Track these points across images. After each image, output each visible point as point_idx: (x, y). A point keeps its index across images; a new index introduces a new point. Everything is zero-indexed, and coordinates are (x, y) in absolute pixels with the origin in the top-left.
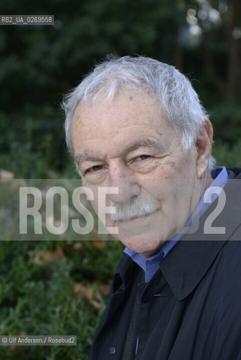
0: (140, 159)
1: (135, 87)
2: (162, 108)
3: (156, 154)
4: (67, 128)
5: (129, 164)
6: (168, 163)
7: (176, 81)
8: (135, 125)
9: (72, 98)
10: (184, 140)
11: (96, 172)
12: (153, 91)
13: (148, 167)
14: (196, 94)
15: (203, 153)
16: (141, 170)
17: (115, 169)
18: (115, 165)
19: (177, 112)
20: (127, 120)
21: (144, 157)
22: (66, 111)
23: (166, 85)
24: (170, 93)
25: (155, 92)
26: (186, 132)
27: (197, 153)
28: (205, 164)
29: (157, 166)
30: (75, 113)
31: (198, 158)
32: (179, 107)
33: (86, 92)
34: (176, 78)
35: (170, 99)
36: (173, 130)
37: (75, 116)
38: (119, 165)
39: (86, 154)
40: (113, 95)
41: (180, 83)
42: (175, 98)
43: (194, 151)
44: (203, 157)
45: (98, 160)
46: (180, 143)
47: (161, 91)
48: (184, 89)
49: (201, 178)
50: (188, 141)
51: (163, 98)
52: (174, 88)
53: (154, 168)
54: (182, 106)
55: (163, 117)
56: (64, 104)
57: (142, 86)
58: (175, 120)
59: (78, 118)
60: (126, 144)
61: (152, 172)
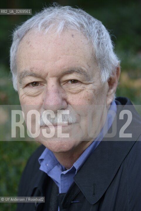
0: (70, 82)
2: (93, 48)
5: (62, 84)
6: (91, 89)
7: (103, 32)
8: (74, 55)
10: (103, 75)
12: (88, 35)
13: (76, 89)
16: (71, 91)
20: (68, 50)
21: (74, 81)
23: (97, 33)
24: (99, 39)
25: (90, 36)
26: (105, 70)
27: (108, 87)
28: (112, 96)
29: (83, 90)
35: (99, 43)
37: (25, 41)
38: (56, 83)
39: (32, 71)
44: (112, 91)
45: (39, 77)
46: (100, 77)
47: (93, 36)
51: (95, 41)
53: (81, 91)
55: (92, 55)
57: (81, 30)
58: (100, 59)
59: (28, 43)
60: (65, 67)
61: (79, 93)
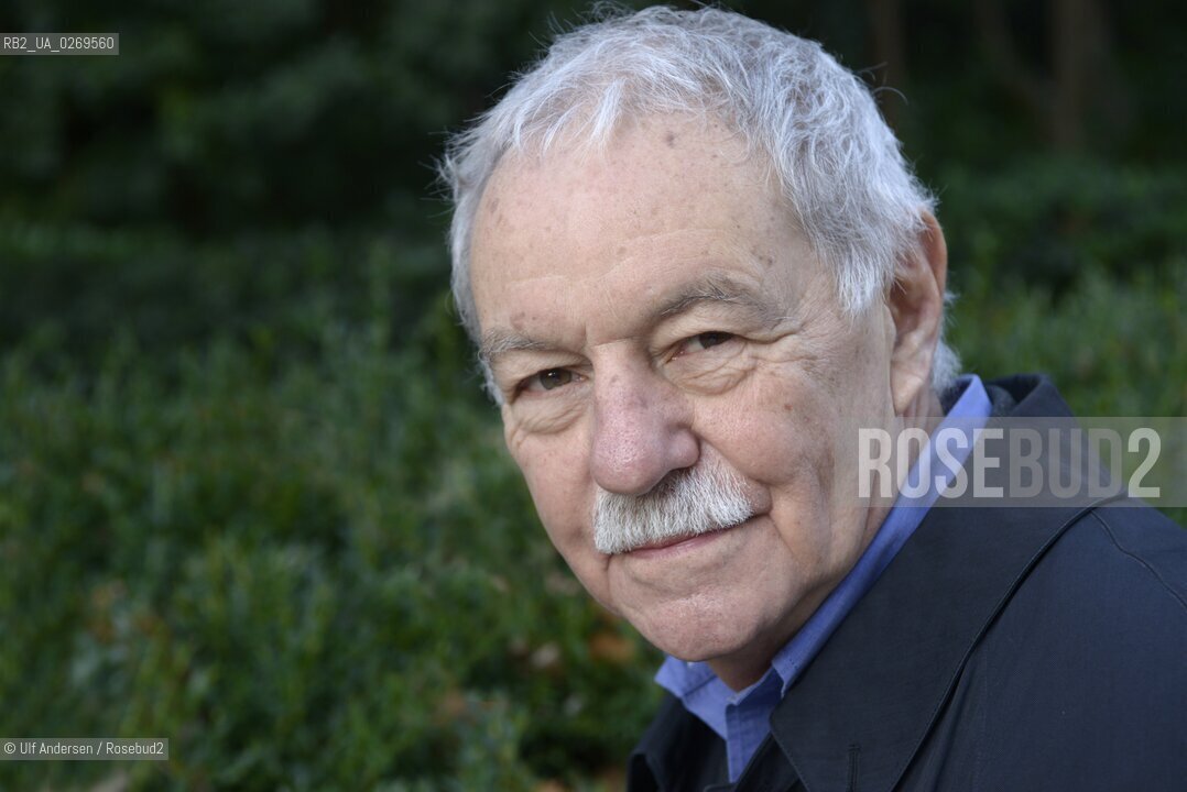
0: (697, 346)
1: (684, 106)
2: (774, 173)
3: (752, 330)
4: (457, 246)
5: (660, 362)
6: (792, 357)
7: (823, 88)
8: (683, 226)
9: (478, 143)
10: (847, 281)
11: (552, 392)
12: (743, 117)
13: (723, 371)
14: (890, 137)
15: (915, 327)
16: (702, 382)
17: (614, 380)
18: (611, 365)
19: (825, 191)
20: (655, 212)
21: (711, 339)
22: (456, 188)
23: (788, 101)
24: (801, 126)
25: (752, 122)
26: (856, 257)
27: (893, 325)
28: (923, 362)
29: (754, 369)
30: (485, 193)
31: (899, 343)
32: (830, 172)
33: (519, 121)
34: (824, 79)
35: (804, 146)
36: (811, 247)
37: (484, 201)
38: (628, 366)
39: (518, 327)
40: (610, 126)
41: (837, 95)
42: (820, 144)
43: (884, 321)
44: (915, 339)
45: (557, 349)
46: (833, 294)
47: (771, 119)
48: (851, 116)
49: (906, 413)
50: (862, 286)
51: (779, 140)
52: (816, 111)
53: (746, 374)
54: (841, 169)
55: (776, 204)
56: (449, 163)
57: (706, 101)
58: (818, 217)
59: (493, 206)
60: (651, 292)
61: (739, 389)
